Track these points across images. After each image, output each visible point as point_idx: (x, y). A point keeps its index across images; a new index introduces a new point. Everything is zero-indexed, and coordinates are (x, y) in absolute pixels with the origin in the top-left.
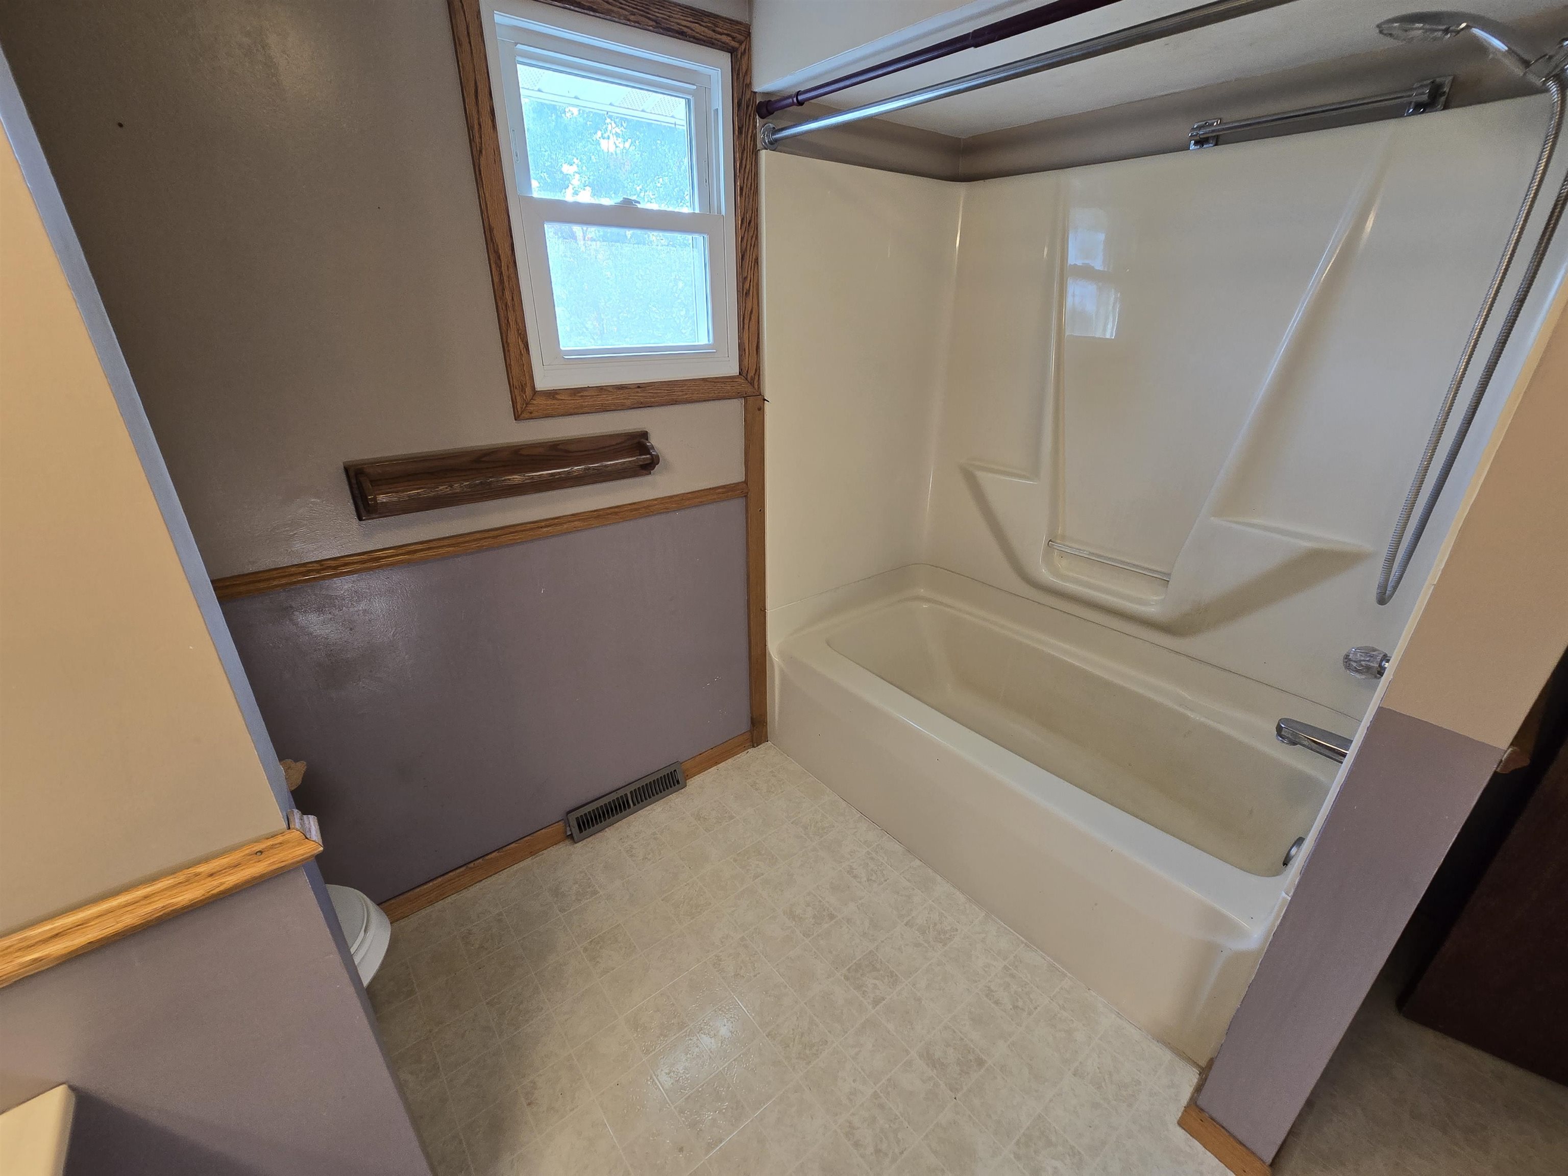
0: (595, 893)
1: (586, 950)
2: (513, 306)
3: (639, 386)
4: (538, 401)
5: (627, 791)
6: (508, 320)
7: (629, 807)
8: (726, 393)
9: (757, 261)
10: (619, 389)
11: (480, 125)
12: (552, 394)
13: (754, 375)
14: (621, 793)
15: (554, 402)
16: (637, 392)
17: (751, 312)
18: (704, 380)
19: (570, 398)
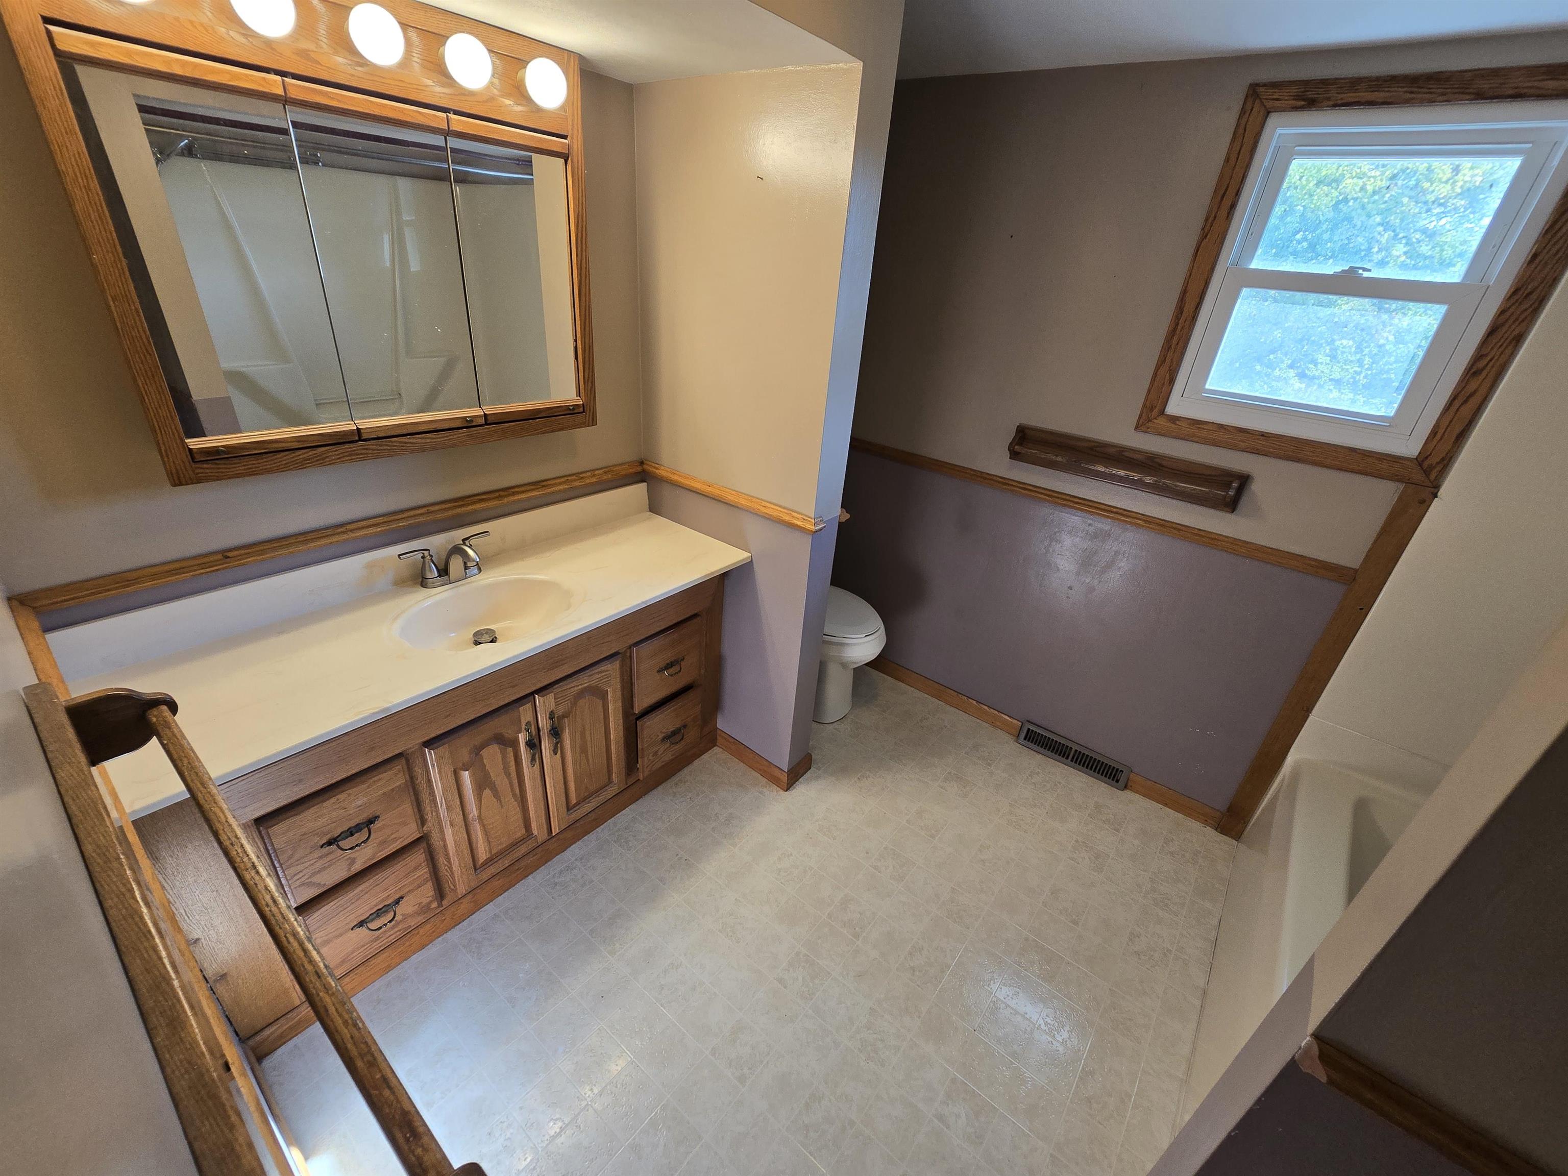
0: (990, 765)
1: (950, 773)
2: (1175, 348)
3: (1263, 435)
4: (1161, 421)
5: (1075, 747)
6: (1165, 358)
7: (1067, 758)
8: (1377, 470)
9: (1519, 340)
10: (1240, 431)
11: (1215, 217)
12: (1174, 419)
13: (1438, 463)
14: (1070, 745)
15: (1173, 426)
16: (1258, 439)
17: (1471, 395)
18: (1353, 450)
19: (1187, 426)
